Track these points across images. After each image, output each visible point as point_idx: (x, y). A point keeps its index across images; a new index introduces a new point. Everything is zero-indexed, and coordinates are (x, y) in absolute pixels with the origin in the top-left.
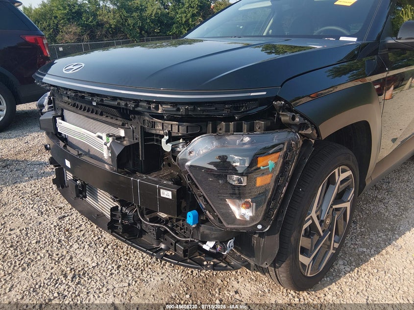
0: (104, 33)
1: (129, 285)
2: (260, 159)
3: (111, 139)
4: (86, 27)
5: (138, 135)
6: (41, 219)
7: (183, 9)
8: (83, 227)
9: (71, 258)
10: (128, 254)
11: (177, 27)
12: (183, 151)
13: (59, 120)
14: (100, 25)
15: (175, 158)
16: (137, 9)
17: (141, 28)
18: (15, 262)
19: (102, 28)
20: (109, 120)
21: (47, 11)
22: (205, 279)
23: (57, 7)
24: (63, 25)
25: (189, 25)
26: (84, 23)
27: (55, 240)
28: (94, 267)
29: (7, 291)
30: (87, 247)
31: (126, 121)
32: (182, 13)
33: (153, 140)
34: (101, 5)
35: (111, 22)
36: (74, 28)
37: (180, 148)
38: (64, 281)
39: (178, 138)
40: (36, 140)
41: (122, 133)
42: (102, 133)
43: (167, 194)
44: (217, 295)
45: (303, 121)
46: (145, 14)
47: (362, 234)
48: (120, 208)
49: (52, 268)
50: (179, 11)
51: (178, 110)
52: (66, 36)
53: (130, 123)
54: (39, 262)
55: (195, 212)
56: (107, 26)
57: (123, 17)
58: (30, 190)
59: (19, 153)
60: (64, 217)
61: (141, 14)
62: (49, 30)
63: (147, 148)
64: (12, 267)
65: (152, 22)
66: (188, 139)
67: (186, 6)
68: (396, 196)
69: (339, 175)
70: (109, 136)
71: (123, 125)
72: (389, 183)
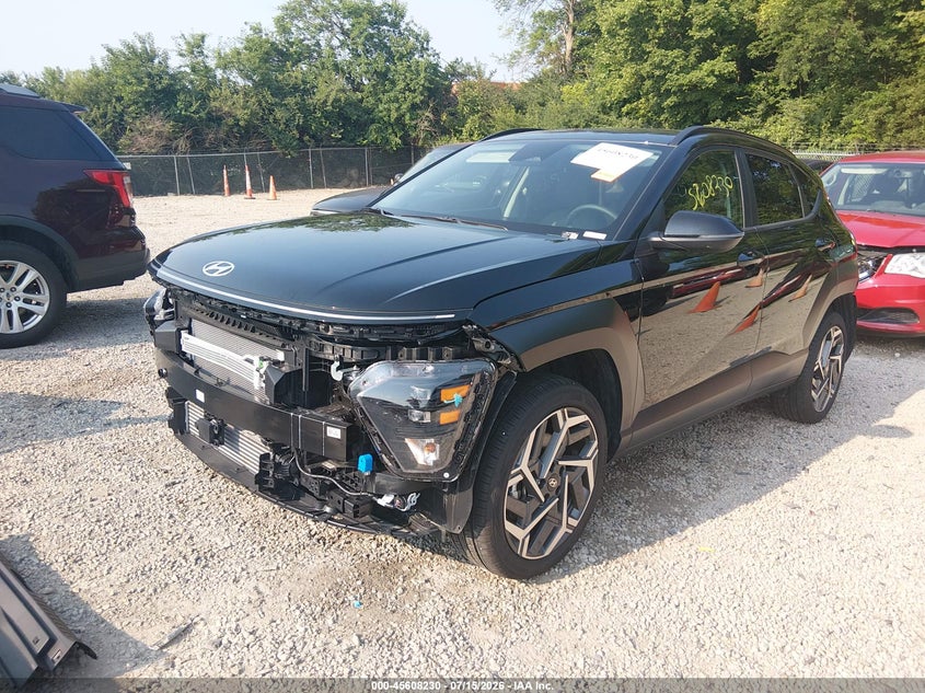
0: (222, 135)
1: (278, 568)
2: (443, 392)
3: (265, 364)
4: (184, 122)
5: (302, 360)
6: (137, 486)
7: (392, 94)
8: (205, 499)
9: (191, 538)
10: (275, 534)
11: (379, 131)
12: (356, 380)
13: (184, 334)
14: (215, 119)
15: (346, 388)
16: (295, 88)
17: (303, 130)
18: (109, 541)
19: (219, 125)
20: (263, 338)
21: (102, 86)
22: (385, 565)
23: (123, 77)
24: (134, 115)
25: (405, 125)
26: (180, 114)
27: (163, 514)
28: (226, 549)
29: (105, 572)
30: (213, 523)
31: (287, 342)
32: (390, 101)
33: (321, 366)
34: (219, 77)
35: (240, 113)
36: (158, 124)
37: (353, 377)
38: (184, 564)
39: (350, 365)
40: (105, 362)
41: (280, 356)
42: (253, 355)
43: (334, 433)
44: (400, 583)
45: (499, 348)
46: (311, 101)
47: (633, 518)
48: (272, 457)
49: (164, 549)
50: (385, 98)
51: (352, 332)
52: (140, 139)
53: (292, 344)
54: (143, 542)
55: (369, 456)
56: (231, 121)
57: (264, 104)
58: (111, 444)
59: (78, 382)
60: (174, 484)
61: (304, 100)
62: (104, 125)
63: (312, 376)
64: (105, 546)
65: (326, 118)
66: (363, 365)
67: (398, 88)
68: (710, 469)
69: (565, 420)
70: (262, 359)
71: (283, 346)
72: (709, 448)
